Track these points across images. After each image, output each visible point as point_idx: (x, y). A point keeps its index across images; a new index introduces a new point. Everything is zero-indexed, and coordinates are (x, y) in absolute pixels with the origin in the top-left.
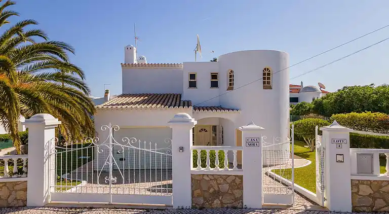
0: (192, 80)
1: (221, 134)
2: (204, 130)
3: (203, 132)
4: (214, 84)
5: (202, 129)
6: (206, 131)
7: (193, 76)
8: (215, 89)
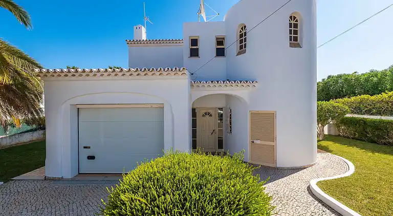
0: (193, 47)
1: (229, 119)
2: (209, 113)
3: (207, 116)
4: (220, 53)
5: (206, 113)
6: (211, 116)
7: (194, 42)
8: (221, 58)
